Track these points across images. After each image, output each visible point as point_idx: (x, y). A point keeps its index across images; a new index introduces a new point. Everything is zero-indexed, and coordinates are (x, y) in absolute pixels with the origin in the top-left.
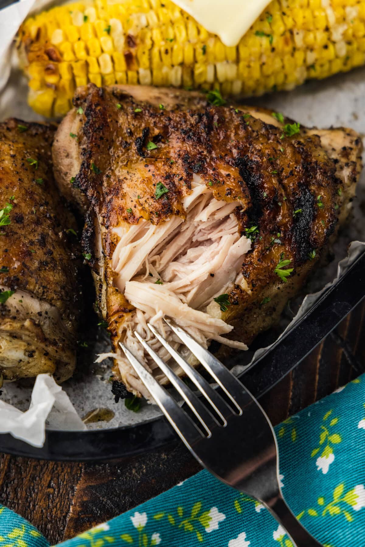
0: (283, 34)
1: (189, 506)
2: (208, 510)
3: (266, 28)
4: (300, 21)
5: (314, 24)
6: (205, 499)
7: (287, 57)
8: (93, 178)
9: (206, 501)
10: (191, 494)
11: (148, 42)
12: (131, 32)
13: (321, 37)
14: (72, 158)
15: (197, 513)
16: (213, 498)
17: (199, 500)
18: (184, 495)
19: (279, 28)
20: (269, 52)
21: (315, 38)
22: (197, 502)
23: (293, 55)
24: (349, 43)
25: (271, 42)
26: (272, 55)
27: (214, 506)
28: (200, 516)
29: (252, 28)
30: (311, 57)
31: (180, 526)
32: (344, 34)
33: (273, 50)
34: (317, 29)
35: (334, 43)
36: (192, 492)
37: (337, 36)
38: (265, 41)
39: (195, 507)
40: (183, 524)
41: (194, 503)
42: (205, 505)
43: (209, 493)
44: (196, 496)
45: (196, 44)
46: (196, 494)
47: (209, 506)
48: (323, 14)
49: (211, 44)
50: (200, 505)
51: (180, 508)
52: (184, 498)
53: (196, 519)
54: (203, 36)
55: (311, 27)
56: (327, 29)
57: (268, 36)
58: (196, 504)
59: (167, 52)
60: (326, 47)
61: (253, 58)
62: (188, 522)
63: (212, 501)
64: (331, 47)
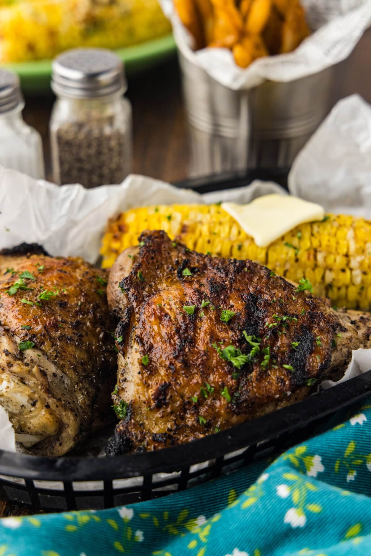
0: (308, 250)
1: (176, 512)
2: (195, 517)
3: (295, 242)
4: (325, 243)
5: (336, 249)
6: (192, 507)
7: (309, 271)
8: (137, 282)
9: (193, 509)
10: (179, 501)
11: (197, 232)
12: (186, 222)
13: (340, 261)
14: (124, 271)
15: (183, 519)
16: (200, 507)
17: (186, 507)
18: (172, 501)
19: (306, 244)
20: (293, 261)
21: (335, 261)
22: (184, 509)
23: (314, 269)
24: (365, 273)
25: (296, 255)
26: (296, 264)
27: (201, 514)
28: (185, 523)
29: (283, 238)
30: (330, 276)
31: (164, 529)
32: (361, 264)
33: (297, 260)
34: (338, 254)
35: (351, 270)
36: (181, 499)
37: (354, 263)
38: (291, 253)
39: (182, 513)
40: (168, 528)
41: (181, 510)
42: (192, 513)
43: (197, 502)
44: (184, 503)
45: (235, 241)
46: (184, 502)
47: (195, 514)
48: (345, 242)
49: (246, 244)
50: (187, 513)
51: (167, 513)
52: (172, 503)
53: (181, 524)
54: (242, 236)
55: (333, 250)
56: (347, 255)
57: (295, 248)
58: (183, 511)
59: (209, 242)
60: (343, 271)
61: (278, 263)
62: (174, 527)
63: (200, 510)
64: (348, 272)
